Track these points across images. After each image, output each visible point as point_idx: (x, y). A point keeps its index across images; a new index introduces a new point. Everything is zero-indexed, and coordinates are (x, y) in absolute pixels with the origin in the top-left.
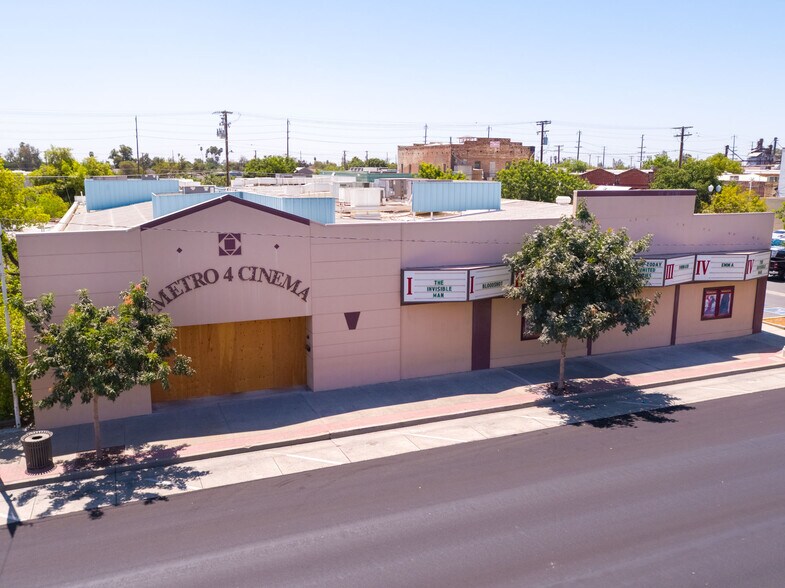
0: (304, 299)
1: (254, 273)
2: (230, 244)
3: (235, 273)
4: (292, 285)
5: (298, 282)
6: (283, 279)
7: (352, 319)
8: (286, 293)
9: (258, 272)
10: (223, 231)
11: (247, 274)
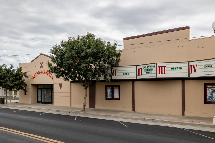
2: (42, 65)
3: (42, 72)
5: (51, 75)
6: (49, 74)
7: (61, 86)
10: (41, 62)
11: (44, 72)
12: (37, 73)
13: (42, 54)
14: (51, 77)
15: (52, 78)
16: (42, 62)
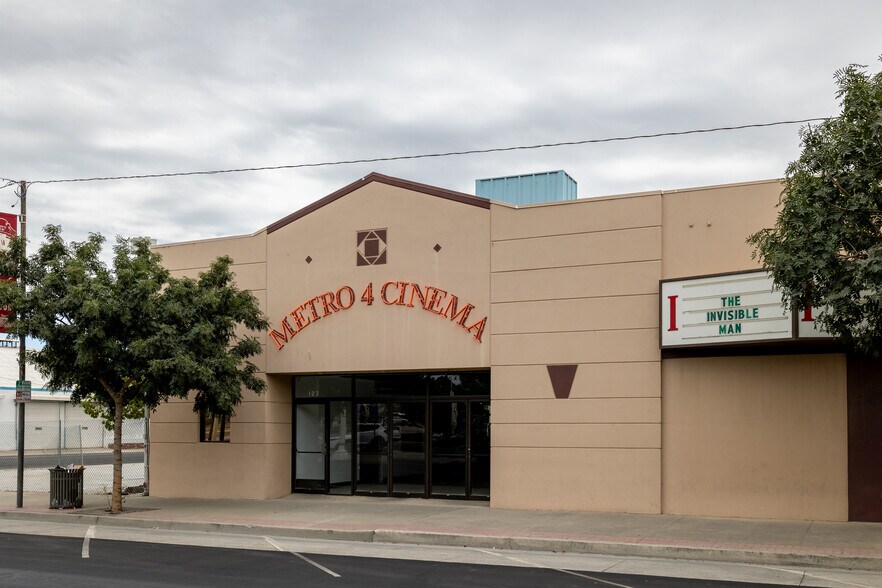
0: (478, 337)
1: (403, 292)
2: (372, 247)
3: (377, 294)
4: (460, 313)
5: (469, 308)
6: (445, 303)
7: (562, 378)
8: (450, 327)
9: (409, 290)
10: (363, 228)
11: (393, 294)
12: (332, 303)
13: (374, 177)
14: (468, 324)
15: (474, 332)
16: (381, 227)
